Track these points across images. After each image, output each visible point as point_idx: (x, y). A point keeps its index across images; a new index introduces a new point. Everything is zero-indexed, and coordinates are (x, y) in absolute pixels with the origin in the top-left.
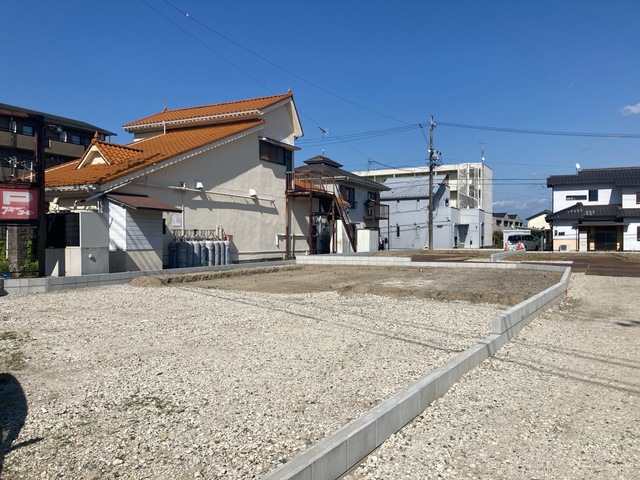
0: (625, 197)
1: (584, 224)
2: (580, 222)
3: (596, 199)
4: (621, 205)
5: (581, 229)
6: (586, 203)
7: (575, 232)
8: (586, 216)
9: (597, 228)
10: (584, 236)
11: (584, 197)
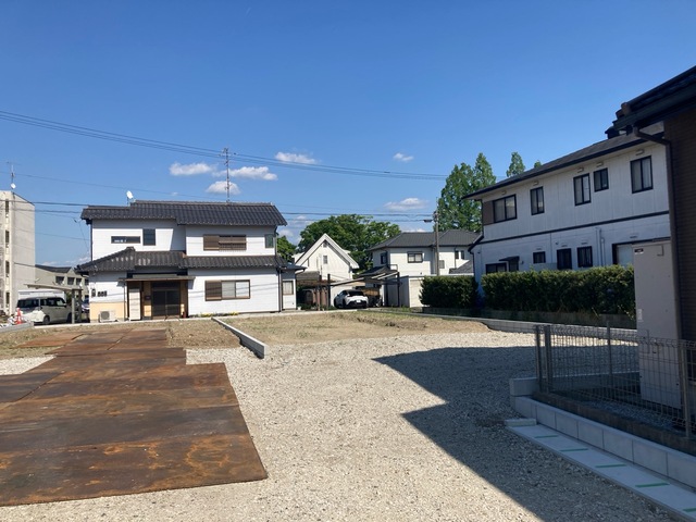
0: (189, 240)
1: (136, 278)
2: (130, 276)
3: (154, 244)
4: (185, 252)
5: (131, 286)
6: (139, 247)
7: (122, 290)
8: (137, 267)
9: (154, 284)
10: (135, 296)
11: (136, 240)
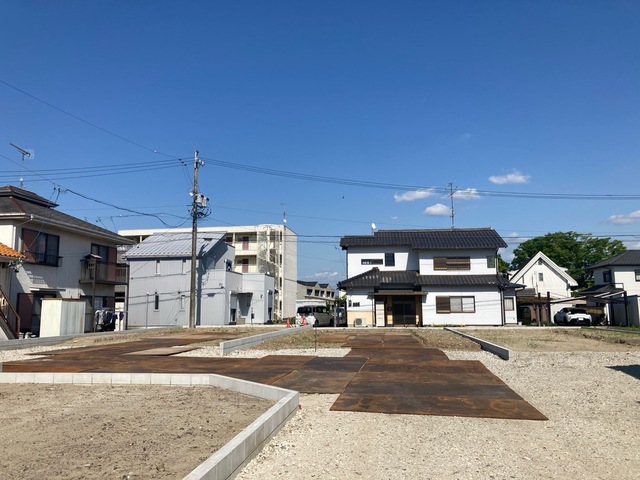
0: (421, 261)
1: (381, 293)
2: (376, 291)
3: (393, 265)
4: (418, 272)
5: (378, 299)
6: (382, 268)
7: (371, 302)
8: (382, 284)
9: (395, 298)
10: (381, 307)
11: (379, 262)
